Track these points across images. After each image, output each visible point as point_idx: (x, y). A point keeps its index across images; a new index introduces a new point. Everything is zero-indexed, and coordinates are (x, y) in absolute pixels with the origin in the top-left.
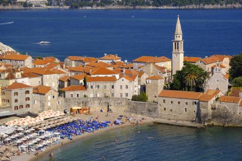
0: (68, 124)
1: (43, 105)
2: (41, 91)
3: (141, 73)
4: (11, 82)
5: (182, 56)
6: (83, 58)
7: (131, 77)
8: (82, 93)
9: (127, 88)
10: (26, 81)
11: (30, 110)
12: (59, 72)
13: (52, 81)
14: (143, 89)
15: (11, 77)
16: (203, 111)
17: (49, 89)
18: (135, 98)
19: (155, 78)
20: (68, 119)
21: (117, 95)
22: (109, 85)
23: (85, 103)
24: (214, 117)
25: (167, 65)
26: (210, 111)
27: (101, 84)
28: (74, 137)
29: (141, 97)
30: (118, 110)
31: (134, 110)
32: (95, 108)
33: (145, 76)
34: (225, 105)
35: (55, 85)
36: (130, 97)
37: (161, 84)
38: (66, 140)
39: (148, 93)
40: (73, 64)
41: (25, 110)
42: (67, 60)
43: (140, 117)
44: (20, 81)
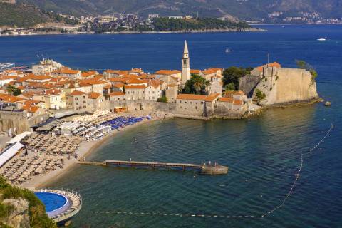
0: (115, 119)
1: (95, 106)
2: (93, 96)
3: (162, 82)
4: (72, 90)
5: (188, 69)
6: (117, 72)
7: (156, 85)
8: (122, 97)
9: (153, 93)
10: (83, 89)
11: (86, 110)
12: (104, 82)
13: (99, 88)
14: (164, 93)
15: (72, 87)
16: (208, 108)
17: (98, 94)
18: (159, 100)
19: (172, 85)
20: (114, 116)
21: (147, 98)
22: (141, 91)
23: (124, 104)
24: (216, 112)
25: (179, 75)
26: (213, 108)
27: (136, 91)
28: (120, 129)
29: (163, 99)
30: (147, 109)
31: (159, 108)
32: (131, 107)
33: (164, 84)
34: (223, 104)
35: (101, 91)
36: (156, 99)
37: (176, 89)
38: (115, 131)
39: (167, 95)
40: (110, 76)
41: (83, 110)
42: (105, 73)
43: (163, 113)
44: (78, 89)
